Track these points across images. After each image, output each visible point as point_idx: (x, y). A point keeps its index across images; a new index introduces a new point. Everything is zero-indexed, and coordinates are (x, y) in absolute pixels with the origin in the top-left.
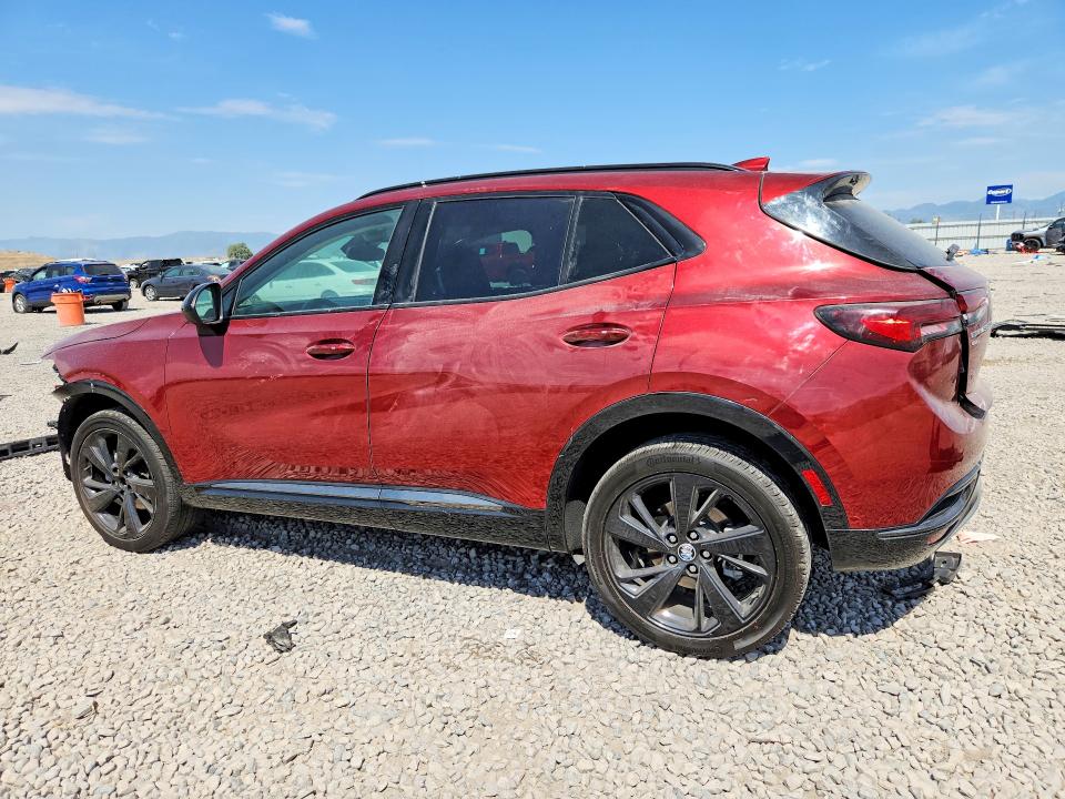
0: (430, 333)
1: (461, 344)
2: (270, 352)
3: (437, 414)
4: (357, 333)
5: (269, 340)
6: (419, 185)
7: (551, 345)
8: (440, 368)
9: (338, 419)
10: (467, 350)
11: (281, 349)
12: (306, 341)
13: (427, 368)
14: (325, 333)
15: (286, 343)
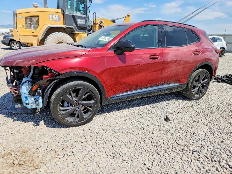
0: (173, 53)
1: (178, 55)
2: (139, 59)
3: (174, 69)
4: (159, 53)
5: (139, 55)
6: (156, 21)
7: (192, 55)
8: (176, 60)
9: (155, 72)
10: (180, 56)
11: (143, 58)
12: (149, 56)
13: (174, 60)
14: (152, 54)
15: (144, 56)
